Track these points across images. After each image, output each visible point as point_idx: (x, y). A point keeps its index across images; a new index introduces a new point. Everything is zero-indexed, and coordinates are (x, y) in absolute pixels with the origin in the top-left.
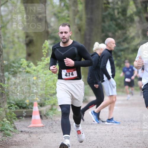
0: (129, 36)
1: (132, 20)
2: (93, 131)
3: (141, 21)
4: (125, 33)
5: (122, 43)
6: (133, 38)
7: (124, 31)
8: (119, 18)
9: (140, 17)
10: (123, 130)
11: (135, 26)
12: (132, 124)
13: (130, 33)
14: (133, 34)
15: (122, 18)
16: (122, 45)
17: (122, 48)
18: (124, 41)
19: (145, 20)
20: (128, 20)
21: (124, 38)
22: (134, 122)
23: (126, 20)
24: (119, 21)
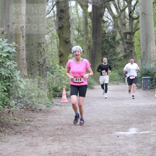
0: (117, 52)
1: (118, 43)
2: (96, 105)
3: (123, 44)
4: (115, 50)
5: (113, 56)
6: (119, 53)
7: (114, 49)
8: (111, 42)
9: (123, 41)
10: (113, 104)
11: (120, 46)
12: (118, 101)
13: (117, 50)
14: (119, 51)
15: (113, 42)
16: (113, 57)
17: (113, 58)
18: (114, 55)
19: (126, 43)
20: (116, 43)
21: (114, 53)
22: (119, 100)
23: (115, 43)
24: (111, 43)
